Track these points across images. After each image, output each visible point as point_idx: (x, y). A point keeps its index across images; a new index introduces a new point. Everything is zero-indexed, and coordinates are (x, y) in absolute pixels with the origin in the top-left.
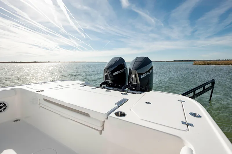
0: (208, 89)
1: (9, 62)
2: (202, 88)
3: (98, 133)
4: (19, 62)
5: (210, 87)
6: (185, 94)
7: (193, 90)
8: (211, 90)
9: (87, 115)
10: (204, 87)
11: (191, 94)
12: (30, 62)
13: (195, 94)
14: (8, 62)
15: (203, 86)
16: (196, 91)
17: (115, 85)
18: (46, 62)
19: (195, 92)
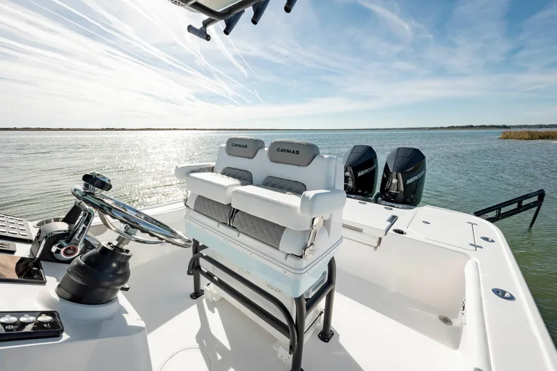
0: (529, 207)
1: (103, 129)
2: (517, 204)
3: (373, 248)
4: (120, 130)
5: (534, 202)
6: (478, 214)
7: (498, 207)
8: (537, 207)
9: (360, 230)
10: (520, 203)
11: (493, 214)
12: (141, 130)
13: (499, 213)
14: (101, 128)
15: (519, 200)
16: (502, 209)
17: (360, 191)
18: (170, 129)
19: (500, 210)
